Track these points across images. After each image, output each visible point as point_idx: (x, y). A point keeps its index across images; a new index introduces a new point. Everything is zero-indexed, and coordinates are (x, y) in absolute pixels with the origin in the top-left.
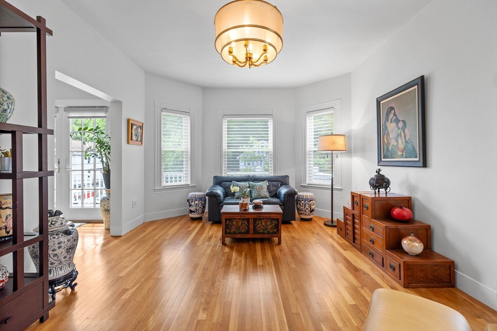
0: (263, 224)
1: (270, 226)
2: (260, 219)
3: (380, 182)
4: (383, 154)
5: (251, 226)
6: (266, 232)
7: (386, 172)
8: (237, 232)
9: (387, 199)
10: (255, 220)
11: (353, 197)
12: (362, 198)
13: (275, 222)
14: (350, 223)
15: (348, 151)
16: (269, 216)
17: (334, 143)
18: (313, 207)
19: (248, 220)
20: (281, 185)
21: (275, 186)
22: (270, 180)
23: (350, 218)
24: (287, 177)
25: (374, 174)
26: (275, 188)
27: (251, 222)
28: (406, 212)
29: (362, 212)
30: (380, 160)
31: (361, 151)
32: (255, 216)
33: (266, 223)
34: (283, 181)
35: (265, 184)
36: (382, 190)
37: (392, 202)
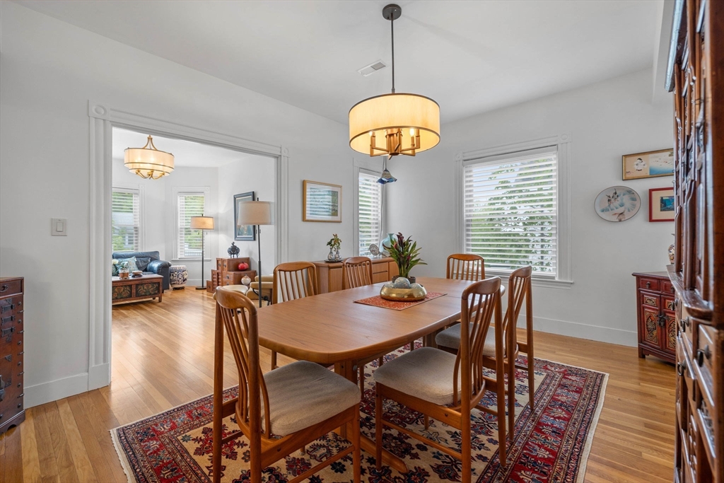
0: (145, 288)
1: (151, 289)
2: (142, 284)
3: (234, 250)
4: (238, 232)
5: (134, 291)
6: (148, 294)
7: (238, 244)
8: (119, 297)
9: (238, 259)
10: (137, 285)
11: (218, 261)
12: (223, 261)
13: (156, 286)
14: (216, 280)
15: (216, 229)
16: (151, 281)
17: (204, 223)
18: (185, 277)
19: (130, 286)
20: (151, 261)
21: (144, 262)
22: (138, 256)
23: (216, 276)
24: (157, 252)
25: (230, 246)
26: (144, 264)
27: (134, 287)
28: (246, 265)
29: (223, 269)
30: (236, 237)
31: (225, 230)
32: (137, 282)
33: (148, 287)
34: (153, 256)
35: (134, 260)
36: (235, 255)
37: (239, 261)
